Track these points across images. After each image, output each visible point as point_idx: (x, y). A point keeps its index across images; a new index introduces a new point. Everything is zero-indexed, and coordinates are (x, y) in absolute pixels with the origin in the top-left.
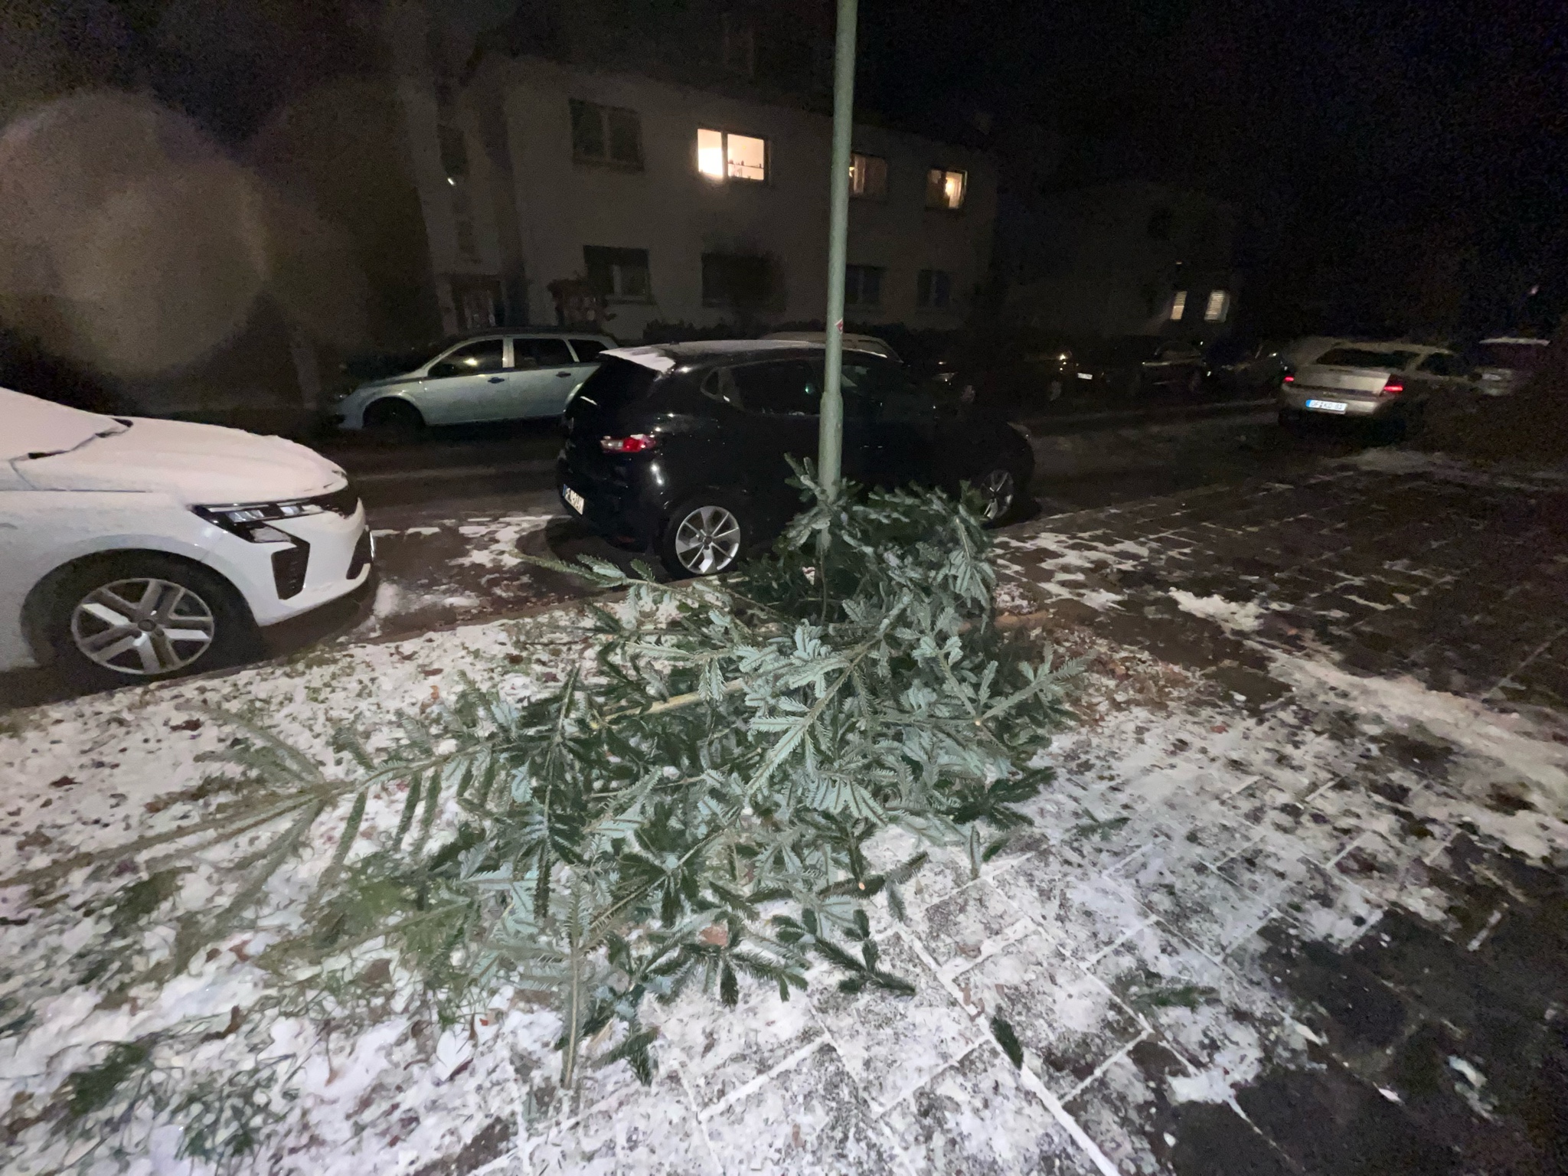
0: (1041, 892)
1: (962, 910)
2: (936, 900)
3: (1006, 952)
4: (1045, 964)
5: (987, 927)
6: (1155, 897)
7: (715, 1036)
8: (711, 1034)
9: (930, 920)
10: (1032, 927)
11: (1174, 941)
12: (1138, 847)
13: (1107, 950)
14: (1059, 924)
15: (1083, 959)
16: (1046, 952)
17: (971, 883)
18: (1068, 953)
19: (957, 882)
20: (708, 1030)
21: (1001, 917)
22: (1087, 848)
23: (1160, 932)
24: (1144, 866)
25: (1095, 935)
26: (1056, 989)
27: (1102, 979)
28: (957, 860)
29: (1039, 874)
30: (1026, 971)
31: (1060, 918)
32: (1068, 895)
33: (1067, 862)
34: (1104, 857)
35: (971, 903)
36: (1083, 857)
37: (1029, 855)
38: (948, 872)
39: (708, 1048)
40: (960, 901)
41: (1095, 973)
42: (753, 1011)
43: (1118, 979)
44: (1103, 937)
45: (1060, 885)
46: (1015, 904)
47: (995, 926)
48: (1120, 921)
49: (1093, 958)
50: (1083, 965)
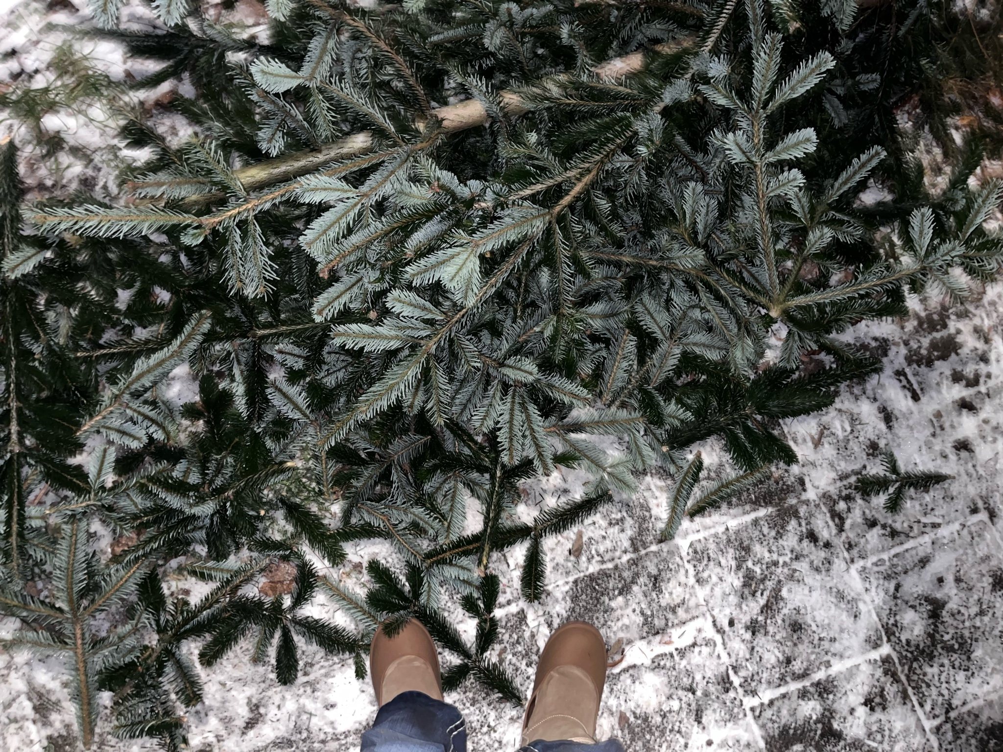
0: (749, 578)
1: (625, 590)
2: (594, 568)
3: (656, 665)
4: (699, 693)
5: (647, 621)
6: (909, 617)
7: (262, 710)
8: (257, 706)
9: (575, 599)
10: (710, 632)
11: (891, 690)
12: (935, 526)
13: (794, 687)
14: (748, 636)
15: (754, 693)
16: (709, 674)
17: (654, 548)
18: (736, 681)
19: (636, 544)
20: (254, 701)
21: (674, 610)
22: (855, 517)
23: (879, 673)
24: (924, 562)
25: (788, 661)
26: (696, 728)
27: (763, 726)
28: (652, 503)
29: (758, 550)
30: (670, 697)
31: (754, 628)
32: (784, 593)
33: (812, 537)
34: (874, 536)
35: (642, 580)
36: (841, 529)
37: (762, 512)
38: (629, 522)
39: (250, 724)
40: (626, 574)
41: (757, 718)
42: (313, 686)
43: (784, 730)
44: (797, 666)
45: (780, 572)
46: (702, 593)
47: (658, 623)
48: (837, 647)
49: (767, 695)
50: (750, 702)
